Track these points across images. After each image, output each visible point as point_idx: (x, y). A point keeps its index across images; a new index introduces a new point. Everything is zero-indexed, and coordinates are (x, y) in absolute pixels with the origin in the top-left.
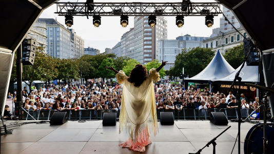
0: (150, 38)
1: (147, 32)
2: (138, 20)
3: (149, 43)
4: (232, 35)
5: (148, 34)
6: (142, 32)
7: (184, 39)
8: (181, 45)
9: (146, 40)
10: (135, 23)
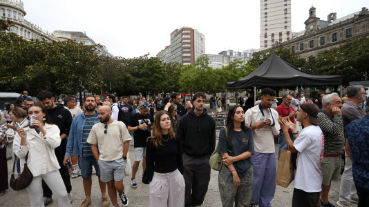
0: (189, 55)
1: (186, 48)
2: (175, 36)
3: (188, 59)
4: (292, 45)
5: (187, 50)
6: (180, 49)
7: (228, 54)
8: (226, 61)
9: (185, 57)
10: (171, 40)
